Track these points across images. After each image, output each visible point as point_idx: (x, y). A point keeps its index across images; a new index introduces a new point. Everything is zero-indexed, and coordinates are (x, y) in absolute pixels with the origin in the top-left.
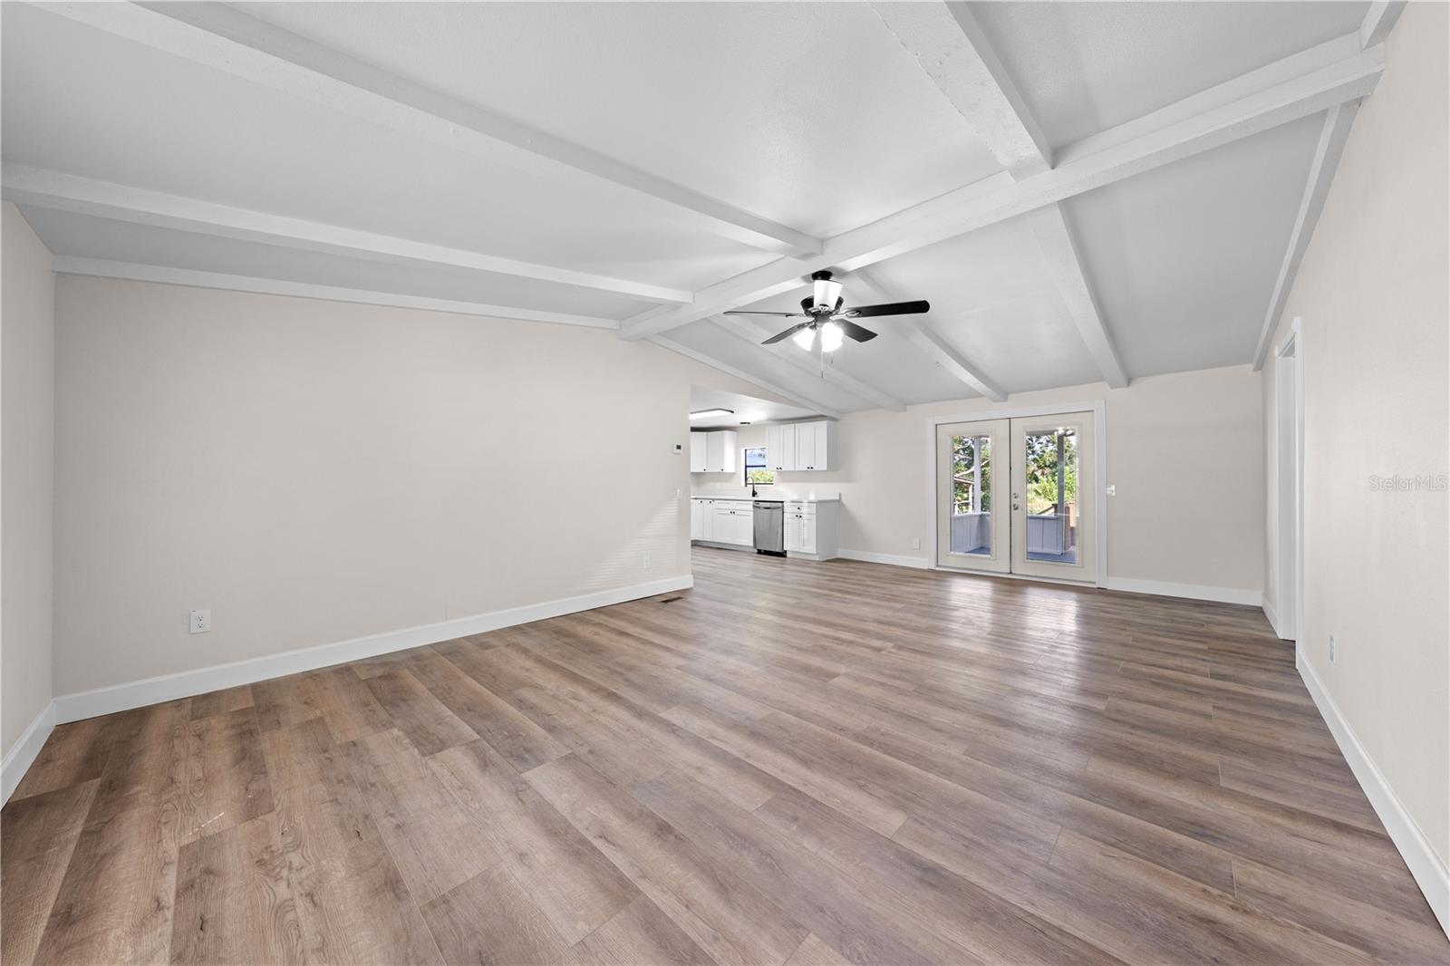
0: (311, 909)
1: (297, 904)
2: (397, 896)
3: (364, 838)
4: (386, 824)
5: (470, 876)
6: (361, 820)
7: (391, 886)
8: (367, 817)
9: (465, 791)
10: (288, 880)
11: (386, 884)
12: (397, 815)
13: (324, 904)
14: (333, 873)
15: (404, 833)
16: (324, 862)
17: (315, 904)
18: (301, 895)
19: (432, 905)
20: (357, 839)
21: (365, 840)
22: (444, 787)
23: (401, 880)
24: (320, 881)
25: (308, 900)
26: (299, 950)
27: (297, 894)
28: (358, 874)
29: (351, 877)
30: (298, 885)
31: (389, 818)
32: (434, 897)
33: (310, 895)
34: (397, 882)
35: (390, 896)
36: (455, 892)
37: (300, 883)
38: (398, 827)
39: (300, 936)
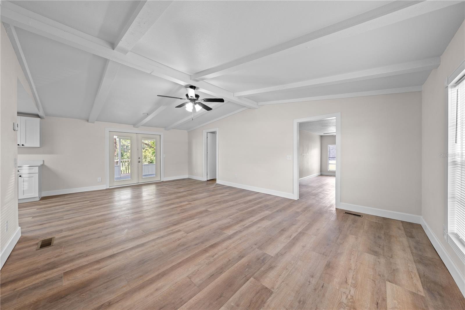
0: (348, 278)
1: (351, 283)
2: (330, 263)
3: (323, 283)
4: (314, 281)
5: (315, 253)
6: (318, 290)
7: (329, 266)
8: (315, 290)
9: (287, 267)
10: (349, 293)
11: (329, 267)
12: (308, 280)
13: (344, 277)
14: (337, 282)
15: (313, 274)
16: (338, 288)
17: (346, 279)
18: (348, 285)
19: (326, 256)
20: (324, 285)
21: (323, 282)
22: (289, 273)
23: (326, 264)
24: (342, 283)
25: (347, 282)
26: (355, 272)
27: (349, 286)
28: (332, 275)
29: (334, 277)
30: (348, 288)
31: (311, 282)
32: (324, 256)
33: (346, 282)
34: (327, 265)
35: (331, 264)
36: (321, 254)
37: (347, 288)
38: (312, 277)
39: (353, 275)
